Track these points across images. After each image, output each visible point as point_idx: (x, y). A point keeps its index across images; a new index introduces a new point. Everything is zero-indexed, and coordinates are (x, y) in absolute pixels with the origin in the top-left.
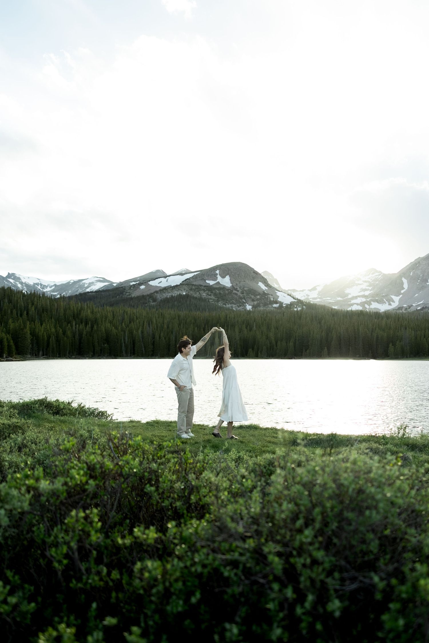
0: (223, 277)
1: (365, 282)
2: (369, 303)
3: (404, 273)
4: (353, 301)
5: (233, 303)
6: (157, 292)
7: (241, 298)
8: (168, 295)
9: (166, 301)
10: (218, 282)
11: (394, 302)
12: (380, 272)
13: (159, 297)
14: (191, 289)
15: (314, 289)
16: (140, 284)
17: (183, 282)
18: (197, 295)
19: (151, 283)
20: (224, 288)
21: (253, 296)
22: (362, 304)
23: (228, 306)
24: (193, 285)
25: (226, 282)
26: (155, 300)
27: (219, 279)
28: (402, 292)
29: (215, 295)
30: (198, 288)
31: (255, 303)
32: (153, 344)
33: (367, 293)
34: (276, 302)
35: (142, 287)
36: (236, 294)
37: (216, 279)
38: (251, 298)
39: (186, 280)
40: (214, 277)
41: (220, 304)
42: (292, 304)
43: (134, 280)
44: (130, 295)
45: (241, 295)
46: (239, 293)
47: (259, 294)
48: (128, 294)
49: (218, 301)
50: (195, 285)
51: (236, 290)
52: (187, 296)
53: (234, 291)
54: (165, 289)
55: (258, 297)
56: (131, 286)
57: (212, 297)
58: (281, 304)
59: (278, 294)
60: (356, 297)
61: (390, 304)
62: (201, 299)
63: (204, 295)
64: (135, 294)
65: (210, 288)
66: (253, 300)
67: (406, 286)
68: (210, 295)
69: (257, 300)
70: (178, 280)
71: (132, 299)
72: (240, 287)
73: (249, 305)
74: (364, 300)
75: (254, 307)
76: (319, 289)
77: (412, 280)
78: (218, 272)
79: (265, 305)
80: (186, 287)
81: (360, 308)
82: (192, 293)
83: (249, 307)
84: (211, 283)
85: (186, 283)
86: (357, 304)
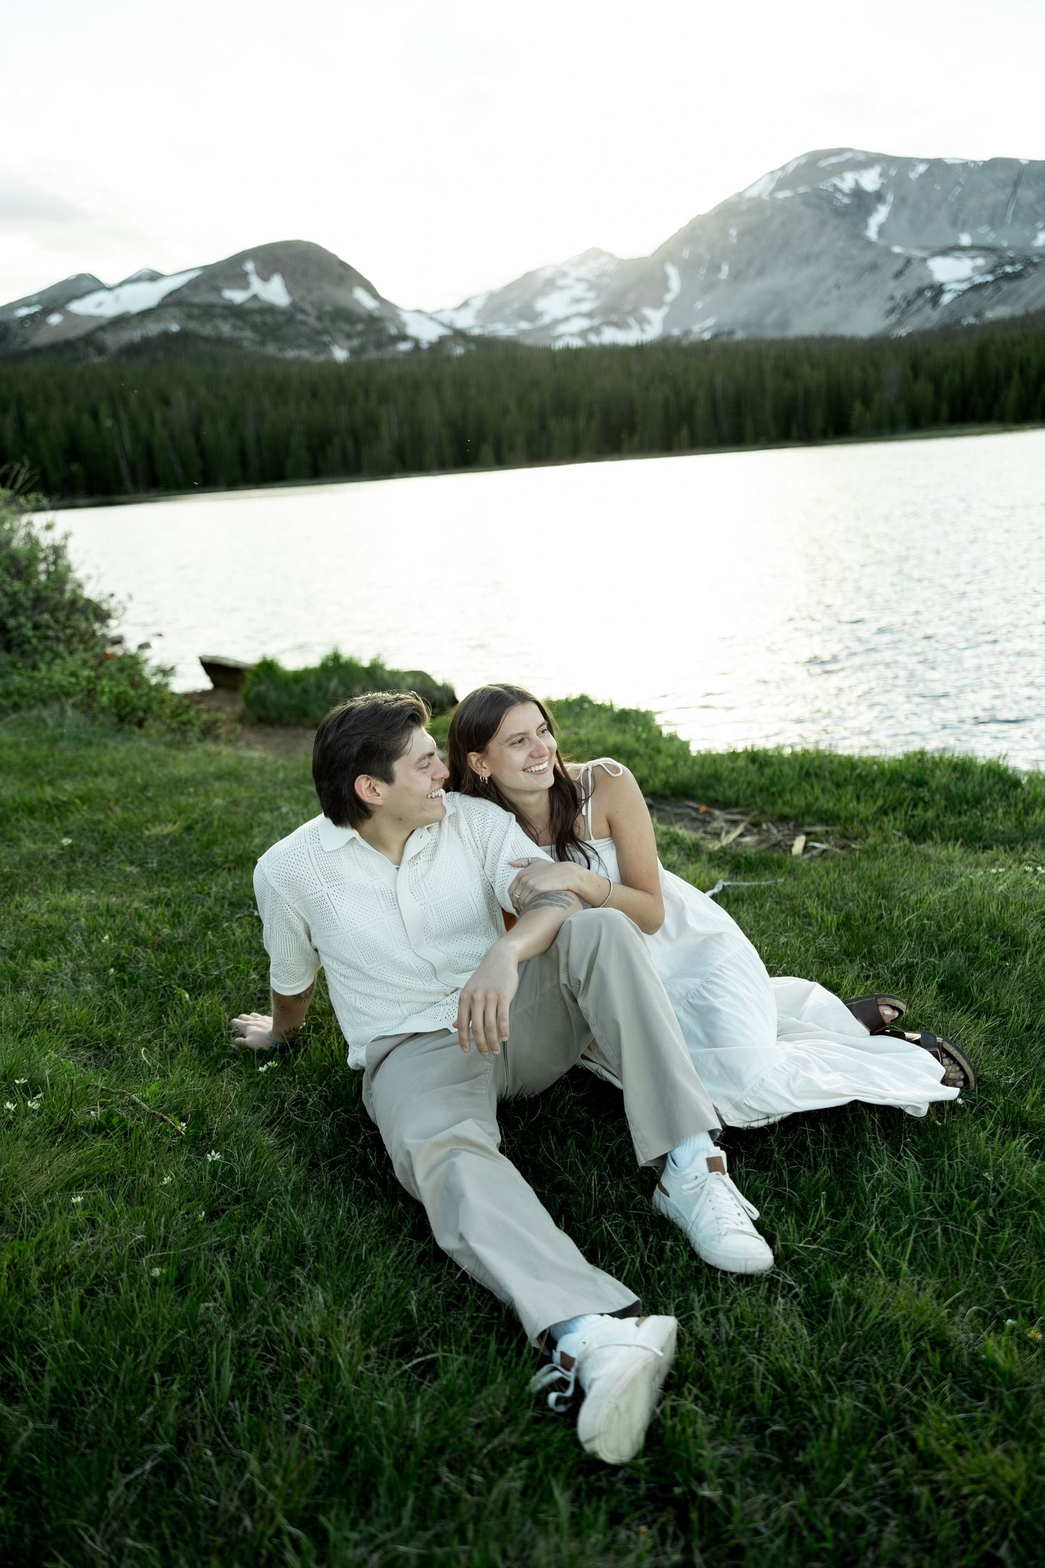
0: (265, 278)
1: (579, 280)
2: (596, 330)
3: (668, 253)
4: (562, 329)
5: (299, 347)
6: (102, 328)
7: (319, 333)
8: (134, 335)
9: (133, 350)
10: (255, 297)
11: (649, 322)
12: (611, 255)
13: (112, 341)
14: (190, 317)
15: (465, 304)
16: (47, 311)
17: (166, 297)
18: (207, 330)
19: (77, 307)
20: (271, 310)
21: (346, 327)
22: (583, 334)
23: (290, 354)
24: (192, 305)
25: (275, 292)
26: (101, 350)
27: (257, 286)
28: (669, 298)
29: (254, 327)
30: (208, 312)
31: (356, 342)
32: (202, 453)
33: (586, 307)
34: (404, 337)
35: (55, 319)
36: (304, 323)
37: (245, 285)
38: (341, 331)
39: (171, 294)
40: (242, 281)
41: (271, 349)
42: (442, 341)
43: (25, 302)
44: (25, 342)
45: (319, 326)
46: (312, 320)
47: (360, 320)
48: (19, 340)
49: (263, 343)
50: (198, 306)
51: (303, 311)
52: (184, 335)
53: (300, 317)
54: (121, 321)
55: (360, 327)
56: (23, 320)
57: (248, 334)
58: (417, 342)
59: (406, 317)
60: (567, 319)
61: (643, 330)
62: (219, 341)
63: (226, 329)
64: (41, 338)
65: (236, 312)
66: (349, 336)
67: (675, 284)
68: (241, 329)
69: (360, 334)
70: (148, 296)
71: (36, 351)
72: (312, 305)
73: (342, 347)
74: (585, 323)
75: (353, 352)
76: (477, 304)
77: (687, 269)
78: (249, 266)
79: (380, 345)
80: (175, 311)
81: (577, 343)
82: (193, 326)
83: (340, 354)
84: (237, 296)
85: (173, 301)
86: (572, 335)
